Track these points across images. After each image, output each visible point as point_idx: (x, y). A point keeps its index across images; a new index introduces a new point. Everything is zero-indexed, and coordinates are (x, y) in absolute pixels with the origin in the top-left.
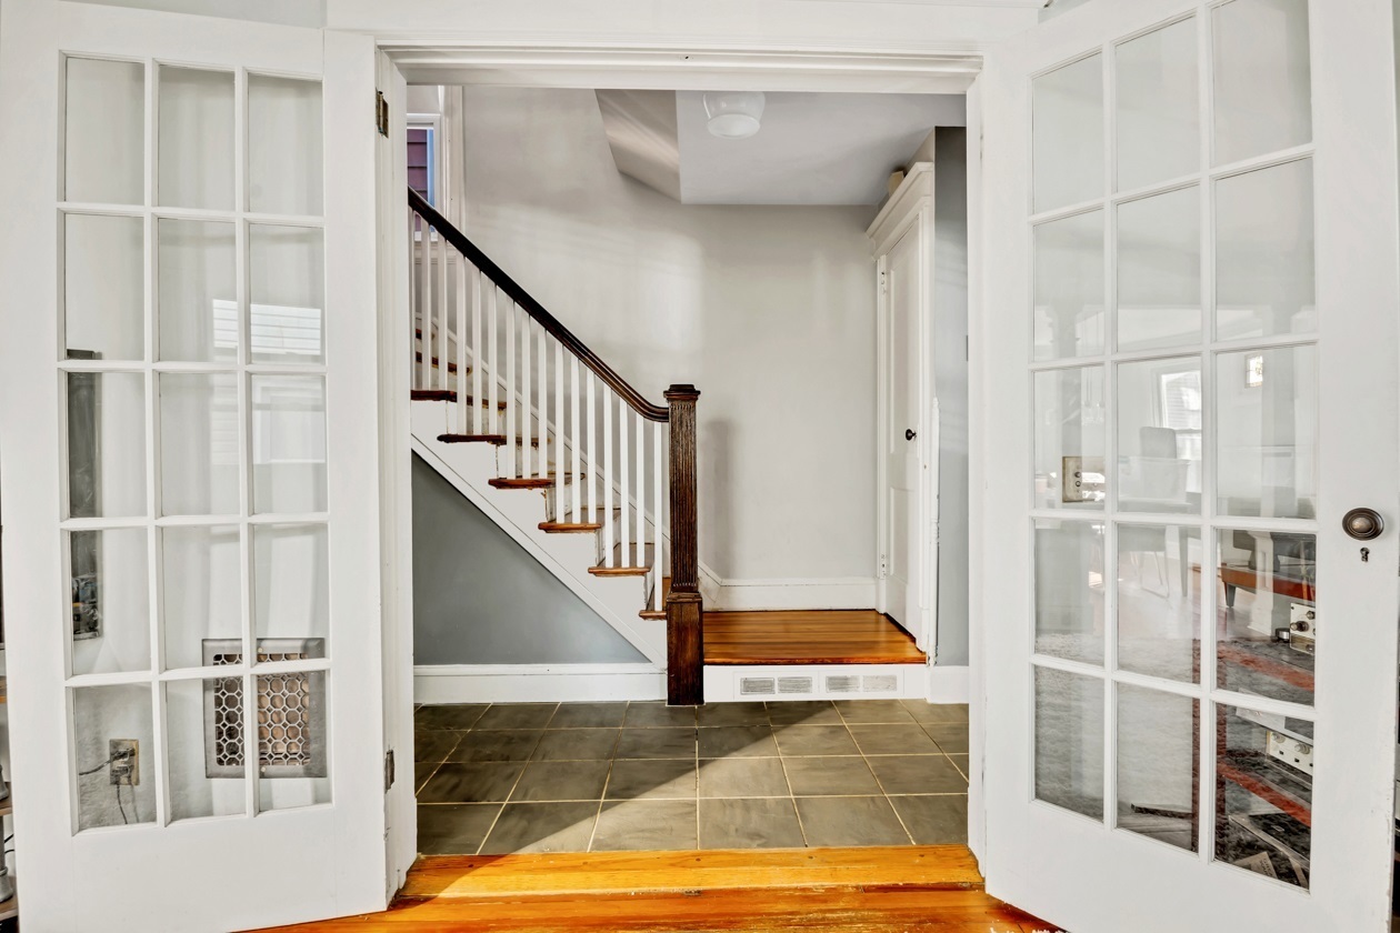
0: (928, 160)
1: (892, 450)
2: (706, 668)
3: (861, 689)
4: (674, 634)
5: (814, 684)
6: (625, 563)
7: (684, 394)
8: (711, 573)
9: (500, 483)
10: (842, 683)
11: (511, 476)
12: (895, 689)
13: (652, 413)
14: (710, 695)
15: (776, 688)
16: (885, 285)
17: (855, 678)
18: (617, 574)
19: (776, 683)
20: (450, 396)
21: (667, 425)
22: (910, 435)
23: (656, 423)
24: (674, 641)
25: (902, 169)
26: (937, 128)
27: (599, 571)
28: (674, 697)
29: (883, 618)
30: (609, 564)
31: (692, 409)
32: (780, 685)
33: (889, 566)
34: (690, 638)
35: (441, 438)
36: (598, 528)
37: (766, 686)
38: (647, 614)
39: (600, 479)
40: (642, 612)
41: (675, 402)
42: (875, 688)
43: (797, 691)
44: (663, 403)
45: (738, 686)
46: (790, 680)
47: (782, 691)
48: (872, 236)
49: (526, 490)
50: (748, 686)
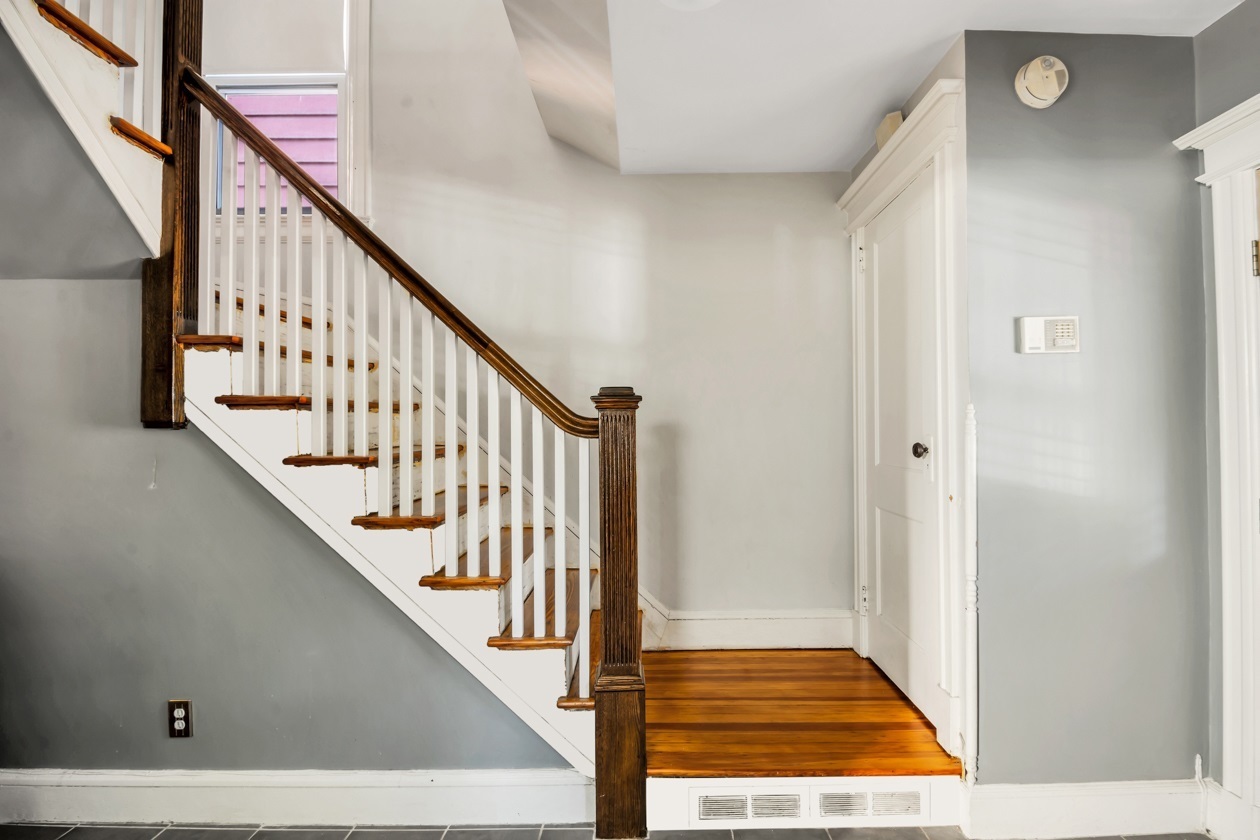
0: (954, 77)
1: (877, 462)
2: (650, 781)
3: (869, 811)
4: (605, 736)
5: (803, 804)
6: (540, 631)
7: (620, 400)
8: (656, 603)
9: (369, 522)
10: (840, 804)
11: (386, 512)
12: (918, 811)
13: (577, 426)
14: (655, 821)
15: (750, 810)
16: (863, 263)
17: (861, 796)
18: (528, 647)
19: (750, 802)
20: (301, 404)
21: (596, 442)
22: (919, 450)
23: (580, 439)
24: (606, 747)
25: (901, 109)
26: (966, 31)
27: (503, 641)
28: (605, 826)
29: (865, 665)
30: (518, 632)
31: (631, 421)
32: (755, 807)
33: (873, 599)
34: (627, 742)
35: (287, 462)
36: (503, 582)
37: (734, 807)
38: (570, 700)
39: (527, 494)
40: (561, 699)
41: (608, 412)
42: (889, 810)
43: (779, 815)
44: (590, 411)
45: (695, 808)
46: (768, 798)
47: (757, 814)
48: (844, 207)
49: (404, 532)
50: (711, 807)
